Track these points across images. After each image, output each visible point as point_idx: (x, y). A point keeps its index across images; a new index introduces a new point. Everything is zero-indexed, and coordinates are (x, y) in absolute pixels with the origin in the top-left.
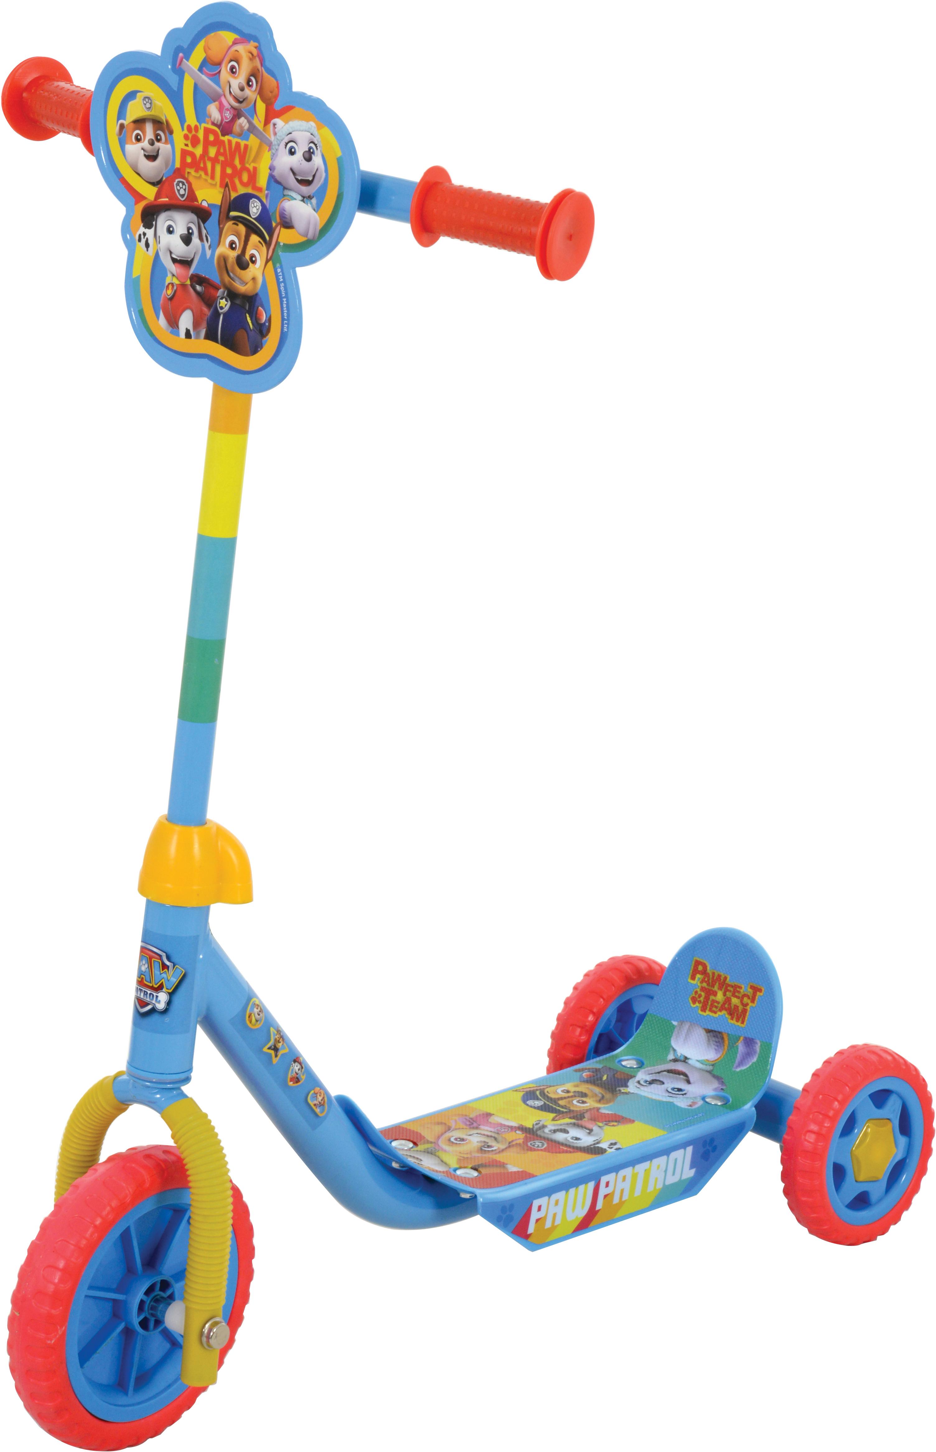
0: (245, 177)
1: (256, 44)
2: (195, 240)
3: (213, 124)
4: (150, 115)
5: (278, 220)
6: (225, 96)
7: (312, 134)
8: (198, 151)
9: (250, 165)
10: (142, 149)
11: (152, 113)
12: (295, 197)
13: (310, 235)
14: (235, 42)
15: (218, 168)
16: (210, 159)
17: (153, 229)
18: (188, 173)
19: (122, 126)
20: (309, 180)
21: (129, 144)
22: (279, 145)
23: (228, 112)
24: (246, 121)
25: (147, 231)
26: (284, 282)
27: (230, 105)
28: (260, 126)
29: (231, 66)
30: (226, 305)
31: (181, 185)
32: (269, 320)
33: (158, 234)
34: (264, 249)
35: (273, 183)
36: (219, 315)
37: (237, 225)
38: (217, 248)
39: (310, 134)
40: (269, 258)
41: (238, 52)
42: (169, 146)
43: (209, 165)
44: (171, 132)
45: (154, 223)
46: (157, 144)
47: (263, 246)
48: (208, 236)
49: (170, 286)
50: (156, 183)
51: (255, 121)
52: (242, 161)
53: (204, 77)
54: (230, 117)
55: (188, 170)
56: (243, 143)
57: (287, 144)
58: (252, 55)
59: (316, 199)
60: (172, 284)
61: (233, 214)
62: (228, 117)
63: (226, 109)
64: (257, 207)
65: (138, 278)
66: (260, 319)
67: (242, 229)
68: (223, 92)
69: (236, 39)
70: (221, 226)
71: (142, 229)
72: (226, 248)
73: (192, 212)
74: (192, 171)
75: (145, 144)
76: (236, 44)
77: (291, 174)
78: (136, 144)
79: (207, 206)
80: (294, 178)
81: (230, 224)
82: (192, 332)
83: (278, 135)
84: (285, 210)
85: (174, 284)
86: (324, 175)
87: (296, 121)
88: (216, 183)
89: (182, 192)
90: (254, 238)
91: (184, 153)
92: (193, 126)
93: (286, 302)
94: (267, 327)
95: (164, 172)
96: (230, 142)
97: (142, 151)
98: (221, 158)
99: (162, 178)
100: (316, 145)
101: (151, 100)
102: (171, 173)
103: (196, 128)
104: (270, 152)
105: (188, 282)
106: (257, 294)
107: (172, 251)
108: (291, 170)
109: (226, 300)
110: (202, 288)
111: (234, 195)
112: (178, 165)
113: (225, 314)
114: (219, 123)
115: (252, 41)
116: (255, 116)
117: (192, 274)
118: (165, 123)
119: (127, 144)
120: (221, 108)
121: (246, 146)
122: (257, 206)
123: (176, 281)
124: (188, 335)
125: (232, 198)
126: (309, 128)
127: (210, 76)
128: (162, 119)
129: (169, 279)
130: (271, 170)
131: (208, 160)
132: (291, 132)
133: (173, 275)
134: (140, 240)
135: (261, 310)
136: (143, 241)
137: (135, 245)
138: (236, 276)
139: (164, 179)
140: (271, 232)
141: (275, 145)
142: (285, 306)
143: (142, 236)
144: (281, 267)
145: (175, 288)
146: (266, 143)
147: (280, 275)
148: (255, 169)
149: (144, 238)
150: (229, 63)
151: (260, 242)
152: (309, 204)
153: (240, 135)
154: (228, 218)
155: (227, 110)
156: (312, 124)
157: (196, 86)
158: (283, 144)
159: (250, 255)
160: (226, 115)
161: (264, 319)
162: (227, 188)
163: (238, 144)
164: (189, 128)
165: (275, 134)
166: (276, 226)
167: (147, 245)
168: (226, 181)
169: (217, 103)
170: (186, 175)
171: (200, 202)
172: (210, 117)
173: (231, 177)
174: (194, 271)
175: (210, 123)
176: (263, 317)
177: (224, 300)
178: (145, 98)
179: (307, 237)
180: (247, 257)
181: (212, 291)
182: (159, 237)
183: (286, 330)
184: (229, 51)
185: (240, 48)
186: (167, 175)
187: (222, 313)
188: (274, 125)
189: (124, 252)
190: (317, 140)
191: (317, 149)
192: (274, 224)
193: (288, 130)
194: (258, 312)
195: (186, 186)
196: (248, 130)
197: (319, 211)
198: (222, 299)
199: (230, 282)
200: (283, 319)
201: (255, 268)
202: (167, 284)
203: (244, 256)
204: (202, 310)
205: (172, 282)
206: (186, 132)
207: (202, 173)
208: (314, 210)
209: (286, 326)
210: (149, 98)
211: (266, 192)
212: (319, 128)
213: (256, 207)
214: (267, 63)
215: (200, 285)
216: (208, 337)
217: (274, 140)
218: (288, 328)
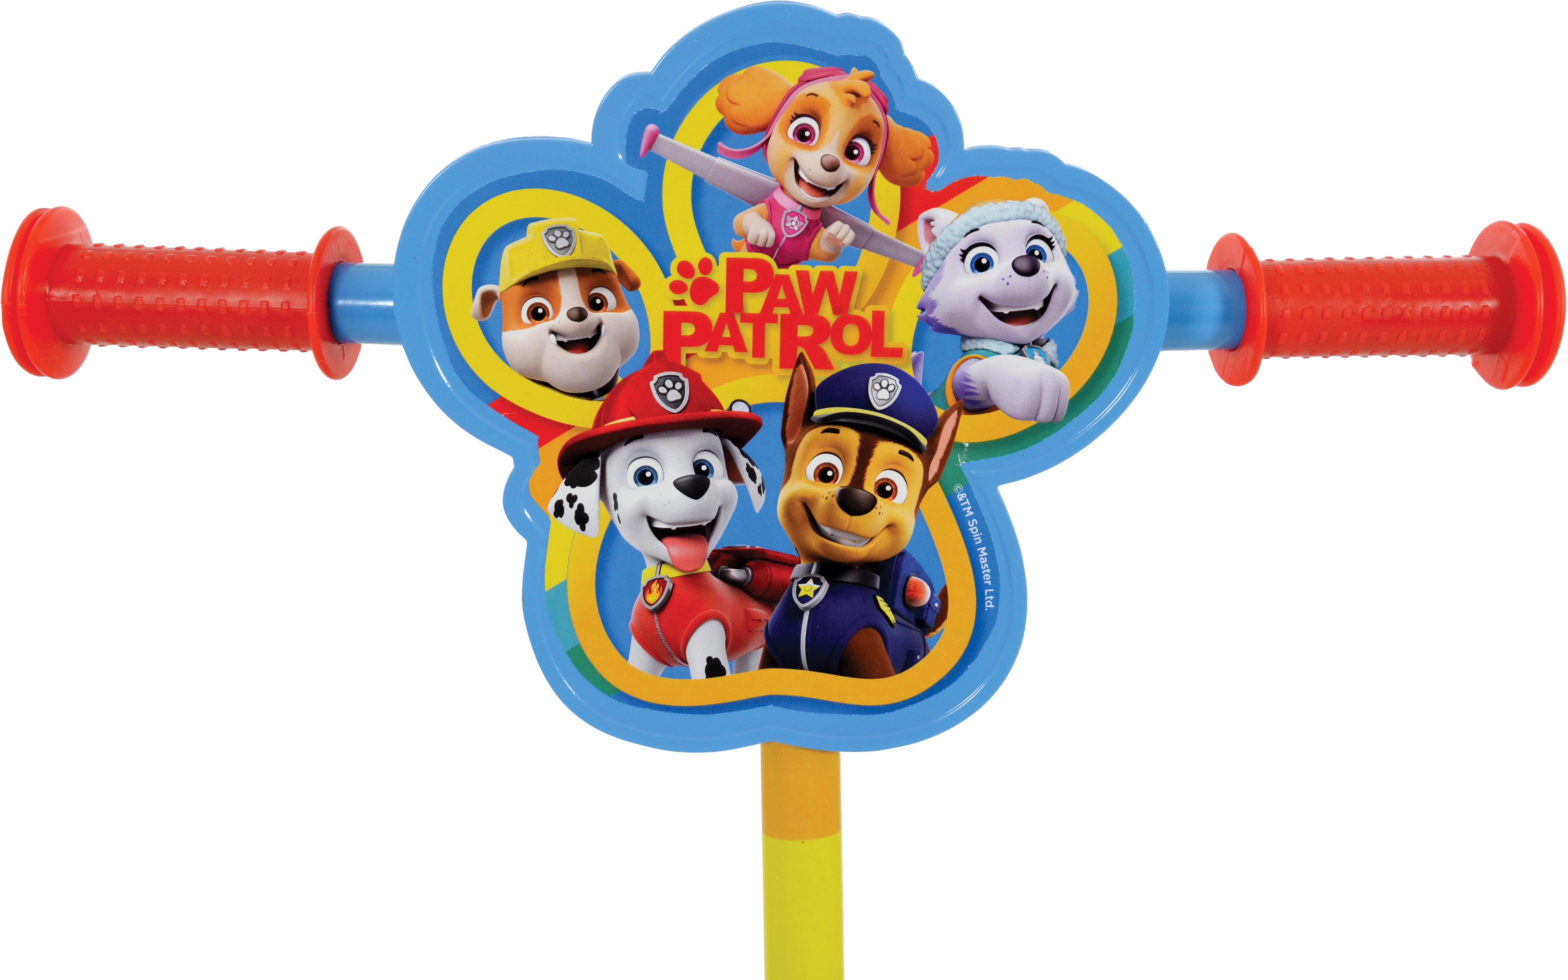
0: (851, 336)
1: (867, 73)
2: (719, 482)
3: (753, 248)
4: (573, 261)
5: (951, 401)
6: (782, 188)
7: (1034, 222)
8: (715, 308)
9: (863, 310)
10: (552, 332)
11: (578, 255)
12: (995, 350)
13: (1045, 414)
14: (805, 80)
15: (773, 334)
16: (747, 318)
17: (596, 484)
18: (688, 356)
19: (488, 299)
20: (1033, 310)
21: (512, 330)
22: (944, 258)
23: (796, 218)
24: (846, 227)
25: (577, 491)
26: (978, 514)
27: (799, 203)
28: (889, 231)
29: (797, 128)
30: (816, 592)
31: (669, 383)
32: (944, 596)
33: (611, 490)
34: (917, 463)
35: (932, 336)
36: (801, 613)
37: (837, 432)
38: (783, 487)
39: (1030, 222)
40: (930, 478)
41: (817, 96)
42: (629, 315)
43: (747, 331)
44: (633, 285)
45: (598, 471)
46: (593, 317)
47: (912, 459)
48: (755, 468)
49: (655, 587)
50: (596, 393)
51: (874, 223)
52: (841, 305)
53: (720, 161)
54: (800, 228)
55: (685, 351)
56: (839, 273)
57: (964, 253)
58: (857, 95)
59: (1056, 342)
60: (662, 582)
61: (819, 413)
62: (796, 228)
63: (788, 214)
64: (891, 388)
65: (562, 587)
66: (914, 599)
67: (851, 438)
68: (777, 181)
69: (806, 73)
70: (790, 442)
71: (563, 491)
72: (810, 482)
73: (705, 431)
74: (701, 351)
75: (561, 321)
76: (808, 81)
77: (982, 307)
78: (533, 325)
79: (747, 410)
80: (991, 314)
81: (815, 433)
82: (724, 662)
83: (938, 239)
84: (968, 380)
85: (666, 579)
86: (1075, 293)
87: (991, 204)
88: (771, 360)
89: (673, 396)
90: (886, 449)
91: (672, 321)
92: (695, 263)
93: (986, 554)
94: (938, 612)
95: (618, 366)
96: (803, 277)
97: (552, 336)
98: (781, 311)
99: (615, 378)
100: (1049, 241)
101: (570, 231)
102: (639, 366)
103: (706, 266)
104: (920, 275)
105: (706, 567)
106: (902, 554)
107: (652, 515)
108: (982, 299)
109: (817, 581)
110: (747, 572)
111: (820, 376)
112: (657, 343)
113: (814, 611)
114: (769, 244)
115: (854, 69)
116: (872, 212)
117: (714, 551)
118: (614, 270)
119: (505, 330)
120: (774, 215)
121: (850, 278)
122: (888, 385)
123: (669, 573)
124: (714, 668)
125: (817, 384)
126: (1026, 211)
127: (740, 157)
128: (607, 265)
129: (649, 573)
130: (923, 310)
131: (742, 321)
132: (975, 227)
133: (662, 563)
134: (559, 511)
135: (916, 583)
136: (570, 512)
137: (547, 525)
138: (841, 530)
139: (620, 379)
140: (933, 430)
141: (932, 260)
142: (983, 561)
143: (566, 504)
144: (968, 490)
145: (669, 586)
146: (905, 261)
147: (967, 506)
148: (879, 317)
149: (571, 506)
150: (792, 122)
151: (901, 452)
152: (1037, 356)
153: (830, 258)
154: (808, 422)
155: (793, 214)
156: (1037, 201)
157: (698, 183)
158: (956, 252)
159: (876, 483)
160: (788, 225)
161: (926, 595)
162: (802, 366)
163: (827, 279)
164: (685, 269)
165: (932, 238)
166: (946, 416)
167: (582, 518)
168: (798, 353)
169: (762, 206)
170: (683, 362)
171: (726, 407)
172: (745, 237)
173: (812, 344)
174: (721, 540)
175: (744, 247)
176: (925, 593)
177: (811, 582)
178: (551, 231)
179: (1035, 419)
180: (870, 486)
181: (776, 573)
182: (615, 496)
183: (991, 606)
184: (791, 97)
185: (823, 88)
186: (628, 373)
187: (806, 608)
188: (928, 221)
189: (519, 545)
190: (1051, 231)
191: (1052, 248)
192: (940, 412)
193: (967, 225)
194: (910, 585)
195: (683, 382)
196: (854, 243)
197: (1066, 365)
198: (804, 581)
199: (824, 546)
200: (980, 586)
201: (896, 505)
202: (644, 583)
203: (862, 488)
204: (747, 614)
205: (659, 577)
206: (675, 276)
207: (730, 351)
208: (1052, 365)
209: (991, 597)
210: (562, 229)
211: (915, 354)
212: (1053, 207)
213: (887, 388)
214: (900, 105)
215: (739, 566)
216: (768, 662)
217: (929, 250)
218: (996, 602)
